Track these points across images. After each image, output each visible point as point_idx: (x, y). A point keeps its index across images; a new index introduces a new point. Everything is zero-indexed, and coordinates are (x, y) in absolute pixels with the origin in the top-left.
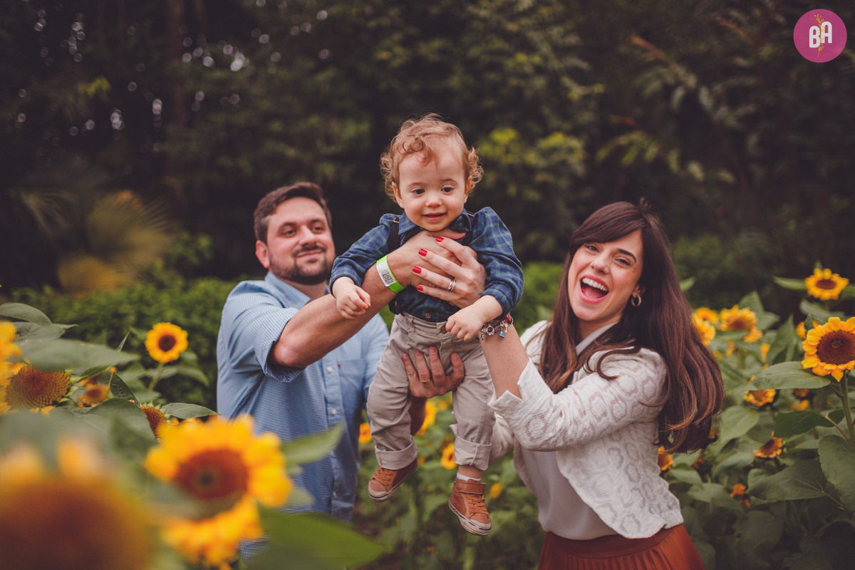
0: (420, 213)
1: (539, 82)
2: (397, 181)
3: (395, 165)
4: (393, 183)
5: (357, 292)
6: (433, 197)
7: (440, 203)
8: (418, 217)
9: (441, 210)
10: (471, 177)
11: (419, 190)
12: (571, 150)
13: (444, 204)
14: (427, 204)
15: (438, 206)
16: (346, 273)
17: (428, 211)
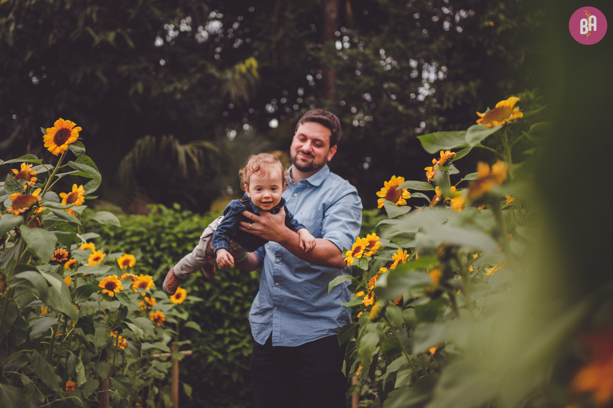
0: (260, 201)
2: (248, 184)
3: (248, 176)
4: (245, 184)
5: (228, 256)
6: (266, 193)
7: (270, 196)
8: (259, 203)
9: (270, 200)
10: (285, 184)
11: (259, 189)
13: (272, 197)
14: (264, 197)
15: (269, 198)
16: (223, 246)
17: (264, 200)
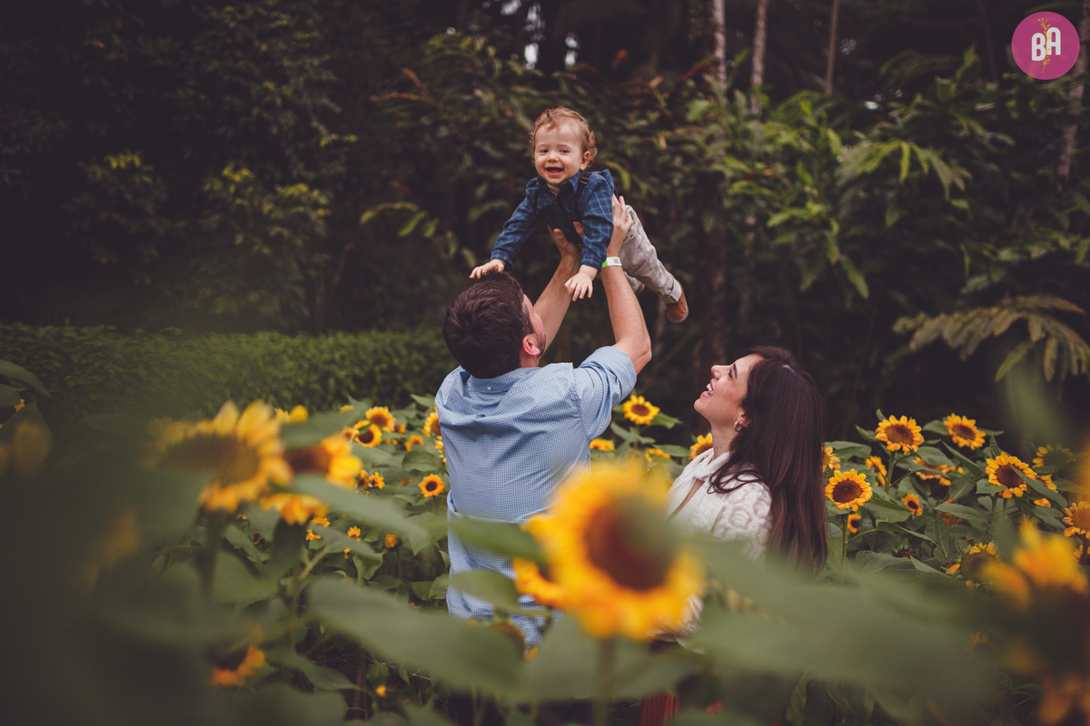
1: (288, 118)
12: (316, 205)
